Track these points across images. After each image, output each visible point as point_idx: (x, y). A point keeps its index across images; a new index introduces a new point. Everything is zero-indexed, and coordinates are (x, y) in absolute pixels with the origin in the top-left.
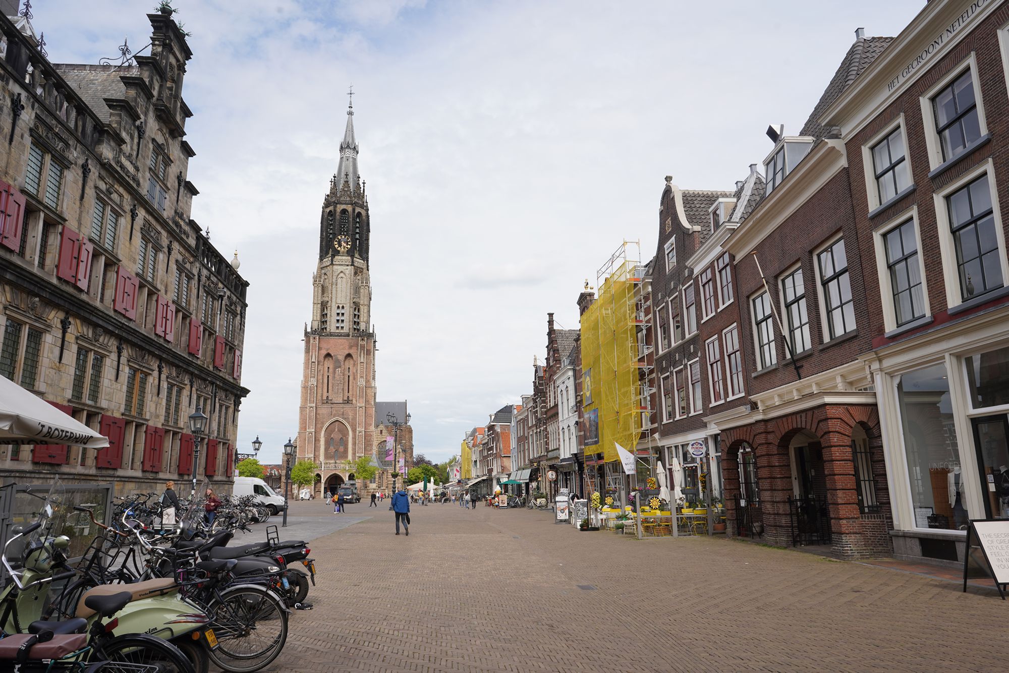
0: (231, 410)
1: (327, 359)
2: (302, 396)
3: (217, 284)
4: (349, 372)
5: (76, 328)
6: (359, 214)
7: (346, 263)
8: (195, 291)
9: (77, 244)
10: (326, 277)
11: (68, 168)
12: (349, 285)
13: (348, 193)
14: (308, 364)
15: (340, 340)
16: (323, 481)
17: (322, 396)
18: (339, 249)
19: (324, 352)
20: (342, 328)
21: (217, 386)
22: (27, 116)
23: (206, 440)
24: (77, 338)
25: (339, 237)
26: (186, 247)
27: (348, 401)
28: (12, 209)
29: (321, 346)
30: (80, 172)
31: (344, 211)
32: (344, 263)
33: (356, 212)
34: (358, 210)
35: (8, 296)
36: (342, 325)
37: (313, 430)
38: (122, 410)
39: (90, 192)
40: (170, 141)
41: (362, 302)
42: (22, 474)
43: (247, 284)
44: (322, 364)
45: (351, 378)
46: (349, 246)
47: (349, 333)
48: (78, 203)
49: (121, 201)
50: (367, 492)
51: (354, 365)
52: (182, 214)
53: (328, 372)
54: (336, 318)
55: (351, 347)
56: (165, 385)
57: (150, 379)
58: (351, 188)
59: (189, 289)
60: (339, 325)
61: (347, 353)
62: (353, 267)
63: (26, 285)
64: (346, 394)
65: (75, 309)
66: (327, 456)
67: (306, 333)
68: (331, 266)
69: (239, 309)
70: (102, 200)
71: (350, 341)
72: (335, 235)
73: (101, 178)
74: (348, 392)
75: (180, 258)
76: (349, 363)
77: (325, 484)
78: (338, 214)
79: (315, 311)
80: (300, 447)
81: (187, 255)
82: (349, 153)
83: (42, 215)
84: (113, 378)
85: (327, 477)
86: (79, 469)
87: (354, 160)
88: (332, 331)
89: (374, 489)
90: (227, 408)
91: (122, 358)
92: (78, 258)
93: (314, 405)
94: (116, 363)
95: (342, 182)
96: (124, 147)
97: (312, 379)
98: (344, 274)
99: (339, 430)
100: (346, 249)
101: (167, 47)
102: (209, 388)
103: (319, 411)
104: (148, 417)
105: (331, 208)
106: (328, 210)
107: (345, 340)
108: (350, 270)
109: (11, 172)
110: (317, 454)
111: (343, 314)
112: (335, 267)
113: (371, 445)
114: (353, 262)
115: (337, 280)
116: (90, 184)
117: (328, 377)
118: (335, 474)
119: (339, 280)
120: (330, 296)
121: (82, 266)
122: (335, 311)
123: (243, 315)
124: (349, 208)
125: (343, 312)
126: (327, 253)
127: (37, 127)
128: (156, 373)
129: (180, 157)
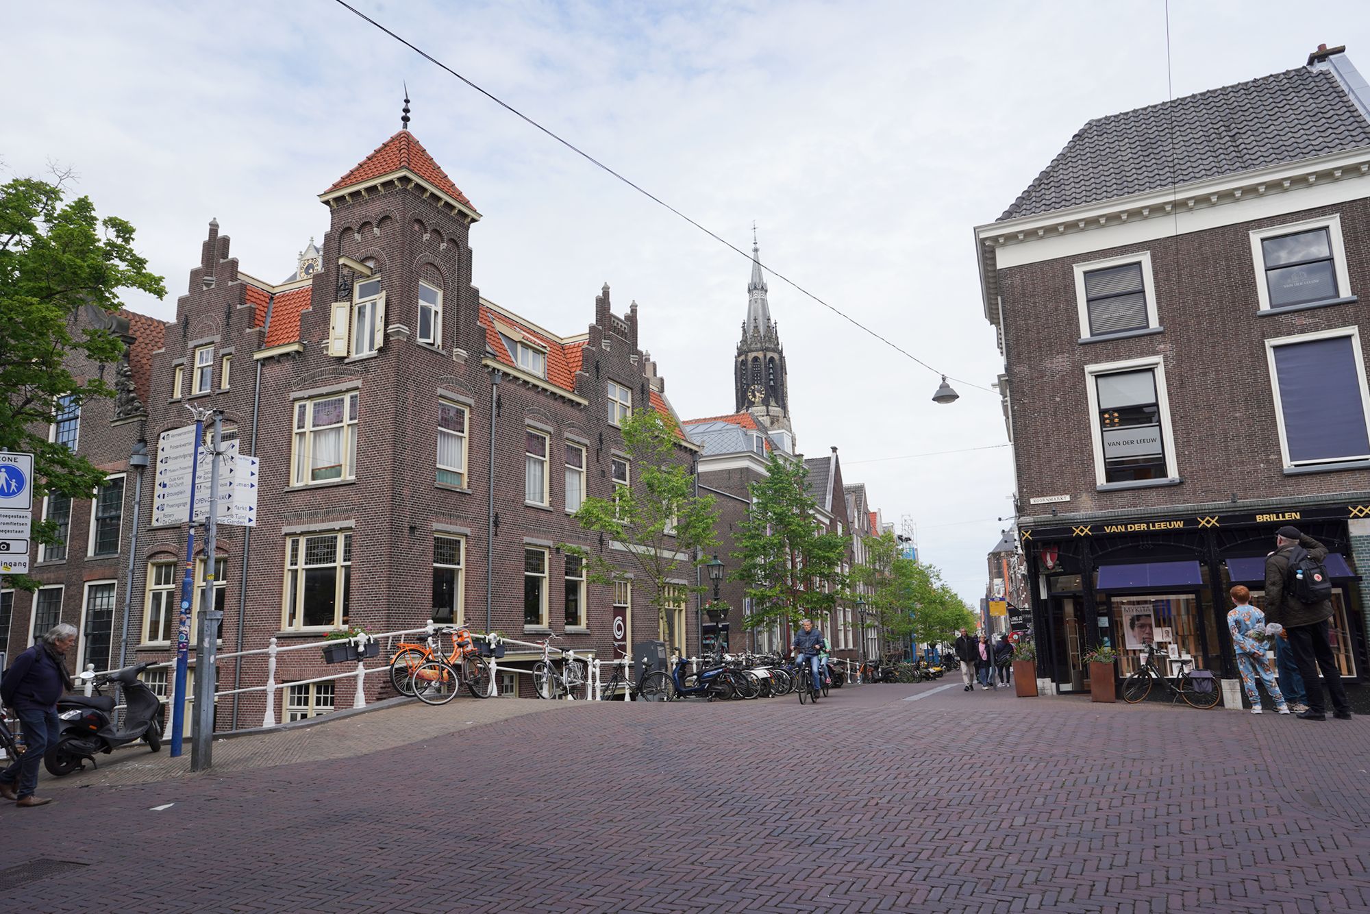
6: (772, 359)
7: (762, 413)
13: (759, 338)
18: (753, 399)
25: (753, 387)
31: (756, 359)
32: (759, 414)
33: (768, 357)
34: (769, 355)
46: (763, 396)
58: (761, 334)
62: (768, 417)
72: (748, 385)
78: (750, 362)
82: (757, 295)
87: (764, 301)
95: (752, 327)
100: (761, 399)
105: (743, 357)
106: (740, 359)
108: (765, 420)
114: (768, 411)
124: (760, 355)
126: (743, 405)
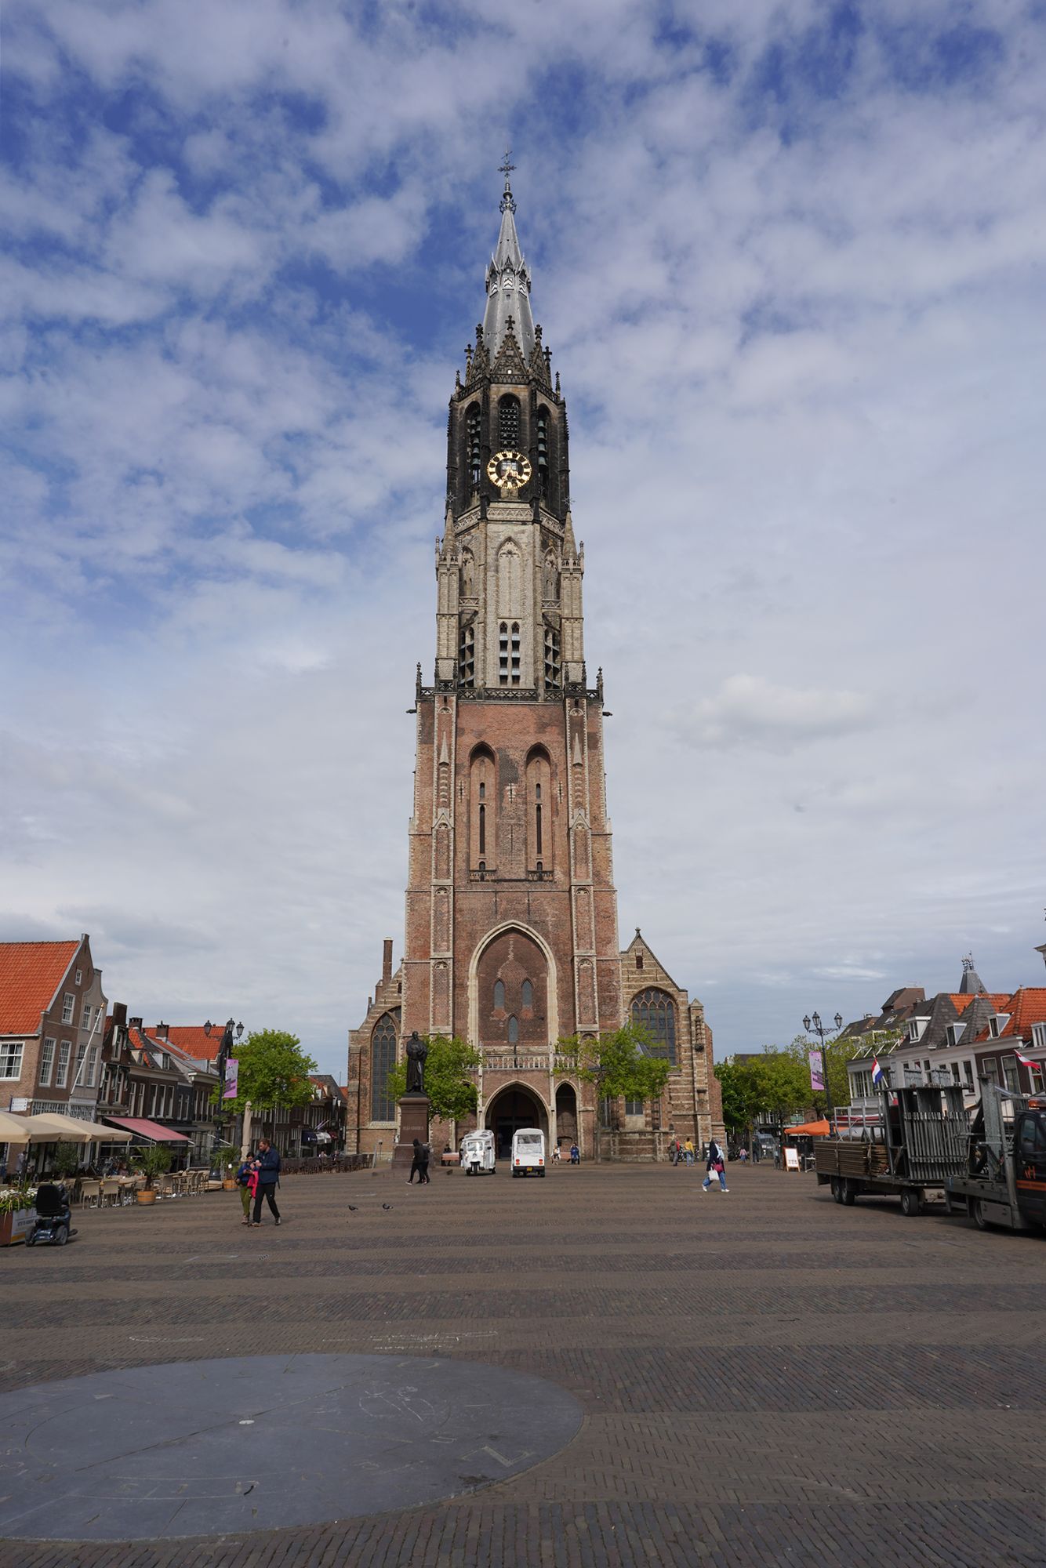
1: (477, 762)
2: (414, 859)
4: (539, 796)
6: (543, 412)
7: (520, 518)
10: (469, 556)
12: (530, 570)
13: (516, 360)
14: (428, 771)
15: (513, 710)
16: (482, 1107)
17: (468, 860)
18: (500, 483)
19: (470, 741)
20: (516, 679)
25: (500, 456)
27: (540, 875)
29: (463, 723)
31: (508, 400)
32: (514, 517)
33: (539, 402)
34: (542, 399)
36: (515, 672)
37: (450, 954)
41: (566, 612)
44: (465, 771)
45: (546, 813)
46: (526, 478)
47: (535, 691)
50: (622, 1142)
51: (553, 775)
53: (482, 796)
54: (494, 654)
55: (542, 728)
58: (522, 350)
60: (509, 671)
61: (532, 740)
62: (537, 526)
64: (534, 855)
66: (488, 1033)
67: (422, 695)
68: (482, 525)
71: (541, 711)
72: (487, 453)
74: (539, 851)
76: (540, 772)
77: (487, 1117)
78: (493, 405)
79: (444, 636)
80: (408, 1005)
82: (510, 282)
85: (493, 1095)
88: (487, 686)
89: (641, 1133)
93: (449, 882)
95: (498, 340)
97: (441, 811)
98: (516, 544)
99: (519, 958)
100: (520, 485)
103: (464, 903)
105: (476, 396)
106: (466, 404)
107: (526, 710)
108: (528, 535)
110: (459, 1026)
111: (516, 645)
112: (492, 527)
113: (614, 1000)
114: (536, 514)
115: (497, 560)
117: (482, 809)
118: (516, 1085)
119: (504, 560)
120: (482, 596)
122: (494, 636)
124: (522, 393)
125: (516, 638)
126: (468, 500)
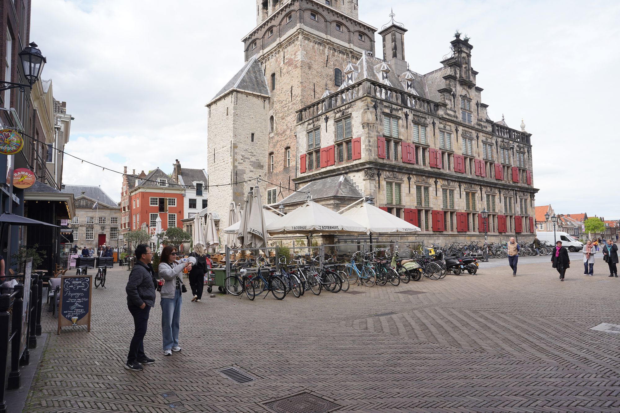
0: (529, 201)
3: (509, 142)
5: (440, 182)
8: (495, 151)
9: (435, 152)
11: (427, 127)
21: (516, 190)
22: (411, 117)
23: (514, 217)
24: (441, 186)
26: (487, 133)
28: (411, 151)
30: (432, 126)
35: (415, 178)
38: (465, 209)
39: (437, 131)
40: (469, 91)
42: (430, 235)
43: (530, 135)
48: (433, 137)
49: (451, 128)
52: (482, 119)
56: (485, 196)
57: (477, 195)
59: (492, 151)
63: (419, 174)
65: (438, 176)
69: (526, 150)
70: (442, 131)
73: (440, 123)
75: (484, 139)
81: (488, 136)
83: (421, 147)
84: (459, 197)
86: (451, 233)
90: (526, 200)
91: (461, 189)
92: (436, 158)
94: (459, 192)
96: (448, 106)
101: (460, 52)
102: (512, 193)
104: (478, 210)
109: (409, 138)
116: (436, 128)
121: (438, 160)
123: (529, 151)
127: (414, 119)
128: (479, 192)
129: (476, 95)
